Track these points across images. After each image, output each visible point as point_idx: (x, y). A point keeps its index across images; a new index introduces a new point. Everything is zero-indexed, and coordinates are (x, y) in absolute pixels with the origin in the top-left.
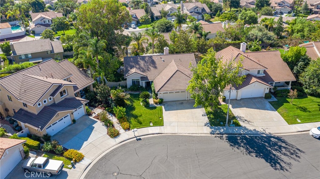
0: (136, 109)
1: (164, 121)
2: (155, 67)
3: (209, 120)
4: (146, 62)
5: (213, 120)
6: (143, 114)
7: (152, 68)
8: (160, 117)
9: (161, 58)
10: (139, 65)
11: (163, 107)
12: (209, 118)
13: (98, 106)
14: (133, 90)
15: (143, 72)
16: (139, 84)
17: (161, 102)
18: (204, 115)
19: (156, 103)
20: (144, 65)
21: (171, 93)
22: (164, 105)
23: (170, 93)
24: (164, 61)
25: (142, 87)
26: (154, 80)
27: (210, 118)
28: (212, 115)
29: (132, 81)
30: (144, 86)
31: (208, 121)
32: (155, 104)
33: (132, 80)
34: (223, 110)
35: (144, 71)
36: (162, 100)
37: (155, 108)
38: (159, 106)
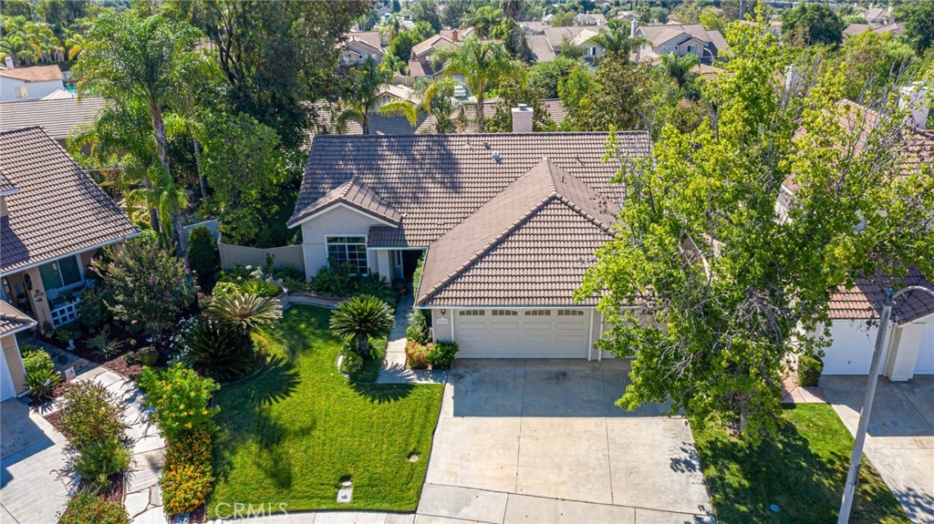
0: (299, 387)
1: (428, 480)
2: (455, 187)
3: (716, 505)
4: (413, 159)
5: (743, 508)
6: (320, 424)
7: (435, 190)
8: (411, 449)
9: (488, 148)
10: (377, 171)
11: (449, 389)
12: (712, 485)
13: (113, 357)
14: (328, 290)
15: (389, 205)
16: (365, 263)
17: (445, 362)
18: (686, 462)
19: (419, 366)
20: (403, 176)
21: (502, 313)
22: (457, 379)
23: (495, 313)
24: (499, 161)
25: (377, 275)
26: (433, 245)
27: (725, 485)
28: (734, 467)
29: (326, 244)
30: (385, 272)
31: (709, 507)
32: (409, 371)
33: (330, 240)
34: (805, 441)
35: (394, 201)
36: (449, 347)
37: (403, 389)
38: (431, 382)
